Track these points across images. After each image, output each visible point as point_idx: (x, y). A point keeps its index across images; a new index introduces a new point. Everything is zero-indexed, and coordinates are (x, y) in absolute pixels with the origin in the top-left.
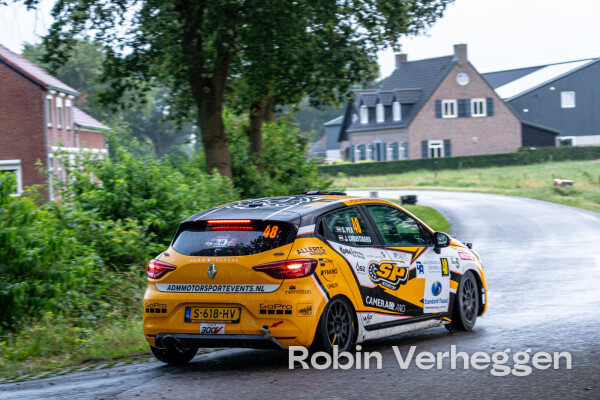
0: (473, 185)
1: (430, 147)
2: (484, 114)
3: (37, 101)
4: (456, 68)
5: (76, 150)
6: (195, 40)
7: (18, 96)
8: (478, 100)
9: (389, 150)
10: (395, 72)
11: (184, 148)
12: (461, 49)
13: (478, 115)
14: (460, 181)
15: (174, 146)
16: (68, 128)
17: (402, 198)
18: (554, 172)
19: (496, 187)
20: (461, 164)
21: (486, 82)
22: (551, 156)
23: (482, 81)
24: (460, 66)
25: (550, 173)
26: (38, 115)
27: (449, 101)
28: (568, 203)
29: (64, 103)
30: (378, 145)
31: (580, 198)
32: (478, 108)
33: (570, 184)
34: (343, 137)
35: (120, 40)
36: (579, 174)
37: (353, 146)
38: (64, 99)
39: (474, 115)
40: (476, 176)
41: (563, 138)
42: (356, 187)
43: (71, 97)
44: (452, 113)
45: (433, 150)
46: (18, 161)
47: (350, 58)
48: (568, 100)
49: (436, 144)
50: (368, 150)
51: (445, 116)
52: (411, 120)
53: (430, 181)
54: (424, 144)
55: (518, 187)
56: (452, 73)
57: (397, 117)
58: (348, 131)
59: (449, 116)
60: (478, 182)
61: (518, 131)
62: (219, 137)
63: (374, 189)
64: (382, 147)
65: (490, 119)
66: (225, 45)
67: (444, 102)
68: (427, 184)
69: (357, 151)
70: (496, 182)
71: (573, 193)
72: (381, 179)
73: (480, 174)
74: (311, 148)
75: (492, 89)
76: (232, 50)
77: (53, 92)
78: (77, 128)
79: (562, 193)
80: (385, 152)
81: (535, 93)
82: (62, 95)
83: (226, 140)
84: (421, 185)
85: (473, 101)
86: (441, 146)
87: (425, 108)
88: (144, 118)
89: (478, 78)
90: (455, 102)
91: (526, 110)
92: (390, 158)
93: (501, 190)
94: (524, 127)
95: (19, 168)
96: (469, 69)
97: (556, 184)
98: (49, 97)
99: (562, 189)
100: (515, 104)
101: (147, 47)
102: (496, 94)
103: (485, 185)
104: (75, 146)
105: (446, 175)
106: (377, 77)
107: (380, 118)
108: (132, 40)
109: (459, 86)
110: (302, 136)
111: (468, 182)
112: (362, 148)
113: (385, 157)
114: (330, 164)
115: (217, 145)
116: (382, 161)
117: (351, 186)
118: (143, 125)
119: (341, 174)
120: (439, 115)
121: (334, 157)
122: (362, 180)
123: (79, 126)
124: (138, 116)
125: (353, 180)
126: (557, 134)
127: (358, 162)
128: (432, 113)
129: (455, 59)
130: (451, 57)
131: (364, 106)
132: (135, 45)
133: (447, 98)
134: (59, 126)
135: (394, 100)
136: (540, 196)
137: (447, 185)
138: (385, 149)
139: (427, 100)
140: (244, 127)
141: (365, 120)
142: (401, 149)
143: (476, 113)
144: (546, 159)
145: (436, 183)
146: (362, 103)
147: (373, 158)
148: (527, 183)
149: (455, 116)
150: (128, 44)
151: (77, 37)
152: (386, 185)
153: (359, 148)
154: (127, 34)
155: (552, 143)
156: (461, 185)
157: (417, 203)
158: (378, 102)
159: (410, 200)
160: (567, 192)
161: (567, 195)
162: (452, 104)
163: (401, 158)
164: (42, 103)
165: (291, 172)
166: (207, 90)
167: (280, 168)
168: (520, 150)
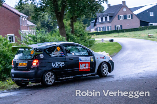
0: (128, 36)
1: (117, 27)
2: (130, 18)
3: (18, 19)
4: (123, 7)
5: (28, 31)
6: (56, 2)
7: (13, 18)
8: (129, 15)
9: (107, 28)
10: (107, 9)
11: (55, 29)
12: (124, 2)
13: (129, 19)
14: (124, 35)
15: (53, 29)
16: (26, 25)
17: (110, 40)
18: (148, 32)
19: (134, 36)
20: (125, 31)
21: (131, 10)
22: (148, 28)
23: (129, 10)
24: (124, 6)
25: (147, 33)
26: (18, 23)
27: (121, 16)
28: (152, 40)
29: (25, 19)
30: (104, 27)
31: (155, 39)
32: (129, 17)
33: (152, 35)
34: (95, 25)
35: (37, 3)
36: (155, 32)
37: (97, 28)
38: (25, 18)
39: (128, 19)
40: (129, 34)
41: (151, 24)
42: (98, 38)
43: (26, 18)
44: (122, 18)
45: (117, 28)
46: (13, 34)
47: (95, 6)
48: (152, 14)
49: (118, 26)
50: (101, 28)
51: (120, 19)
52: (112, 21)
53: (117, 36)
54: (115, 26)
55: (139, 36)
56: (122, 8)
57: (108, 20)
58: (96, 24)
59: (122, 19)
60: (129, 35)
61: (139, 22)
62: (63, 27)
63: (103, 38)
64: (105, 27)
65: (132, 20)
66: (64, 3)
67: (120, 16)
68: (116, 36)
69: (98, 29)
70: (133, 35)
71: (153, 37)
72: (104, 35)
73: (129, 33)
74: (87, 28)
75: (132, 12)
76: (65, 5)
77: (22, 17)
78: (28, 26)
79: (150, 38)
80: (105, 29)
81: (143, 13)
82: (24, 17)
83: (65, 27)
84: (115, 37)
85: (127, 15)
86: (120, 27)
87: (115, 17)
88: (45, 22)
89: (128, 9)
90: (123, 16)
91: (141, 17)
92: (107, 30)
93: (135, 37)
94: (141, 21)
95: (14, 36)
96: (126, 7)
97: (149, 35)
98: (21, 18)
99: (150, 36)
100: (138, 16)
101: (44, 5)
102: (133, 13)
103: (131, 36)
104: (27, 30)
105: (121, 34)
106: (103, 10)
107: (104, 20)
108: (40, 3)
109: (124, 11)
110: (84, 25)
111: (127, 35)
112: (100, 28)
113: (106, 30)
114: (92, 32)
115: (62, 29)
116: (105, 31)
117: (97, 38)
118: (45, 24)
119: (94, 34)
120: (119, 19)
121: (93, 30)
122: (100, 36)
123: (29, 25)
124: (44, 22)
125: (98, 36)
126: (149, 23)
127: (99, 31)
128: (117, 19)
129: (123, 5)
130: (121, 4)
131: (100, 17)
132: (41, 4)
133: (121, 15)
134: (24, 25)
135: (107, 16)
136: (145, 38)
137: (121, 37)
138: (105, 28)
139: (116, 15)
140: (69, 24)
141: (100, 21)
142: (110, 28)
143: (128, 18)
144: (146, 29)
145: (118, 36)
146: (99, 17)
147: (102, 30)
148: (142, 35)
149: (123, 19)
150: (39, 4)
151: (26, 3)
152: (106, 37)
153: (99, 28)
154: (39, 2)
155: (148, 25)
156: (125, 36)
157: (114, 41)
158: (103, 16)
159: (112, 41)
160: (152, 37)
161: (152, 38)
162: (122, 16)
163: (110, 30)
164: (19, 20)
165: (81, 35)
166: (59, 15)
167: (78, 34)
168: (140, 27)
